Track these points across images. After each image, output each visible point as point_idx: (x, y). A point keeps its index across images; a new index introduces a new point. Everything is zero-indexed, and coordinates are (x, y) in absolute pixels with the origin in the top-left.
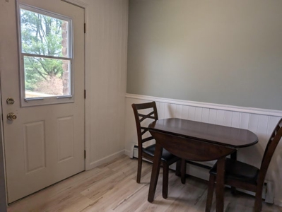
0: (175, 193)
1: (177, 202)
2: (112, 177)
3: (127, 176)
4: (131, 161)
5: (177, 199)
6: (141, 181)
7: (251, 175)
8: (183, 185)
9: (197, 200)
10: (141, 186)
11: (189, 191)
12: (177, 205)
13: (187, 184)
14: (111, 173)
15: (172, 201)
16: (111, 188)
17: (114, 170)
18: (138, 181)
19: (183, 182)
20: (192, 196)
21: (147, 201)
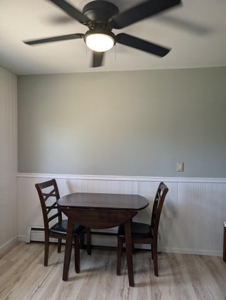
0: (85, 265)
1: (89, 273)
2: (14, 268)
3: (30, 263)
4: (28, 246)
5: (89, 270)
6: (49, 263)
7: (147, 231)
8: (89, 257)
9: (106, 266)
10: (50, 268)
11: (97, 260)
12: (91, 276)
13: (93, 254)
14: (10, 264)
15: (86, 274)
16: (18, 280)
17: (13, 260)
18: (46, 264)
19: (89, 254)
20: (101, 264)
21: (61, 281)
